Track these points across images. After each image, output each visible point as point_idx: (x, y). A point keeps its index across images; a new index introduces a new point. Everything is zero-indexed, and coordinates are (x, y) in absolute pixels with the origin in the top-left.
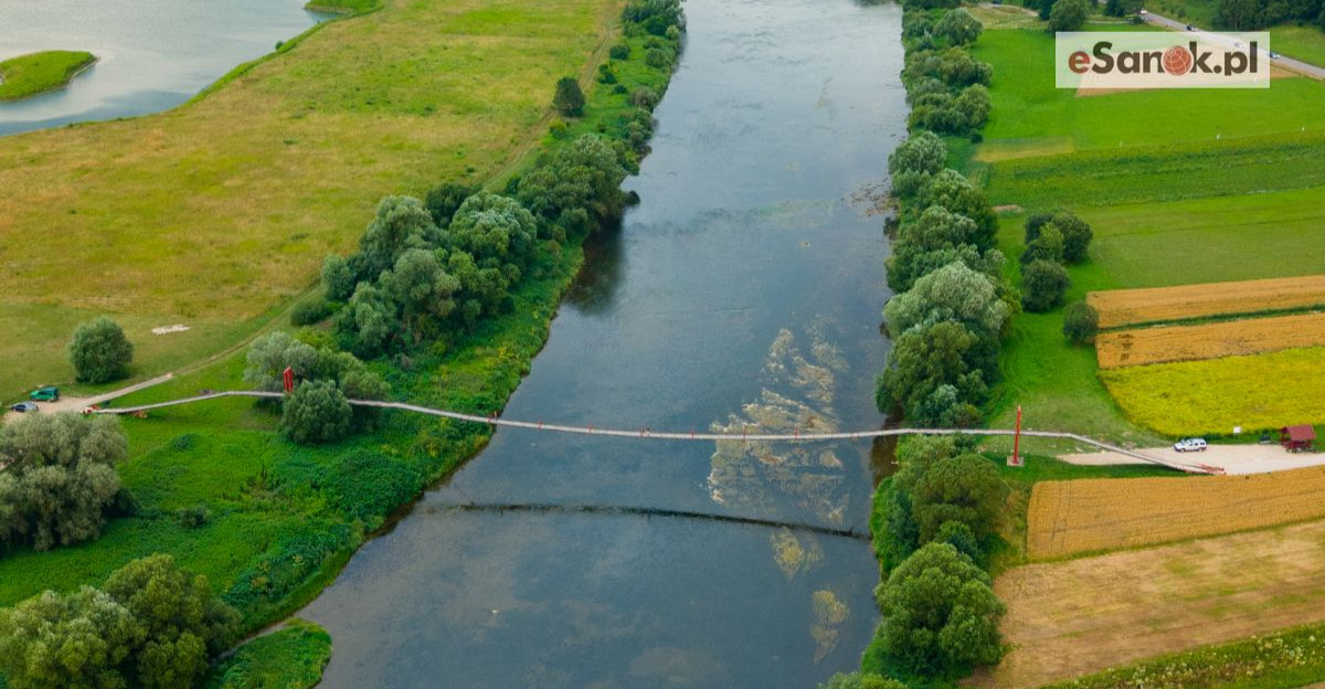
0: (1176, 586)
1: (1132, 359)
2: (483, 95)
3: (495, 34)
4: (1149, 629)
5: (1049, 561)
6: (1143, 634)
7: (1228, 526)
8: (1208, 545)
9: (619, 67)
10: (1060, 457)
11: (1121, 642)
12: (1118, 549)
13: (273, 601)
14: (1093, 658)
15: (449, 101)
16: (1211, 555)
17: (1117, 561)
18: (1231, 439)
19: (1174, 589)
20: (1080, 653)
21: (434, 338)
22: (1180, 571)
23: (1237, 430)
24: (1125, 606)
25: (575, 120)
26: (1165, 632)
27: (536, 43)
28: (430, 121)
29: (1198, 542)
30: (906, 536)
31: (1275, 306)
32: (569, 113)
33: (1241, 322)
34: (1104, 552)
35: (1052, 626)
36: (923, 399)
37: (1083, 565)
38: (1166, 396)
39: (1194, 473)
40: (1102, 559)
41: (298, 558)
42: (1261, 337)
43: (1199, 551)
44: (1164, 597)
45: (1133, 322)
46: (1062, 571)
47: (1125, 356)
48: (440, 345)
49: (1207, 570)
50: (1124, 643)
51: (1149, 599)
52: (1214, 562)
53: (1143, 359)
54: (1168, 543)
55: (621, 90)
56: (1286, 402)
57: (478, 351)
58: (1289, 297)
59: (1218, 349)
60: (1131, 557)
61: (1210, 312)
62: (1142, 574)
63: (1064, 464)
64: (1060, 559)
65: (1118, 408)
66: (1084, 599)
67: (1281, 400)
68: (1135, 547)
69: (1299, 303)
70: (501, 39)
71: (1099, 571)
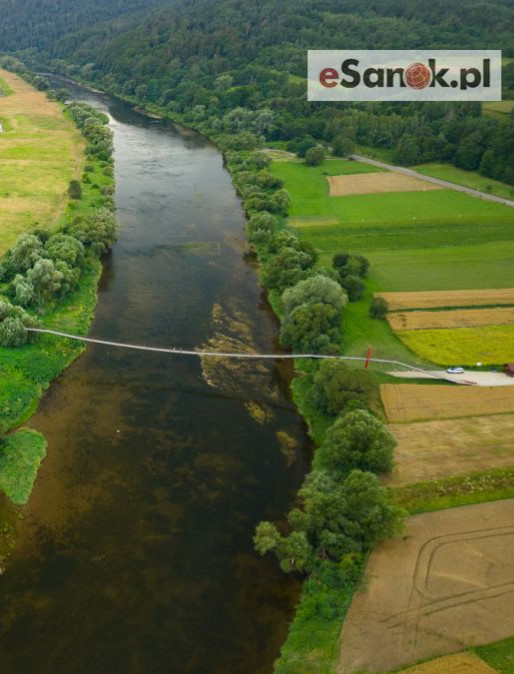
0: (469, 439)
1: (408, 327)
2: (28, 188)
3: (25, 159)
4: (463, 459)
5: (400, 423)
6: (461, 461)
7: (490, 411)
8: (480, 420)
9: (90, 175)
10: (387, 373)
11: (451, 464)
12: (435, 419)
13: (13, 419)
14: (439, 471)
15: (16, 190)
16: (484, 425)
17: (435, 425)
18: (475, 368)
19: (470, 440)
20: (432, 469)
21: (49, 301)
22: (471, 432)
23: (479, 364)
24: (447, 447)
25: (78, 201)
26: (473, 461)
27: (45, 163)
28: (9, 200)
29: (474, 418)
30: (319, 407)
31: (475, 303)
32: (74, 197)
33: (460, 312)
34: (427, 420)
35: (412, 454)
36: (310, 341)
37: (418, 426)
38: (433, 345)
39: (461, 384)
40: (427, 424)
41: (20, 400)
42: (473, 319)
43: (476, 423)
44: (466, 444)
45: (402, 308)
46: (408, 428)
47: (404, 325)
48: (53, 305)
49: (485, 432)
50: (453, 465)
51: (458, 445)
52: (487, 428)
53: (414, 327)
54: (459, 418)
55: (96, 187)
56: (499, 352)
57: (70, 308)
58: (482, 300)
59: (452, 324)
60: (442, 423)
61: (442, 306)
62: (451, 432)
63: (392, 376)
64: (404, 423)
65: (409, 350)
66: (424, 442)
67: (495, 350)
68: (443, 419)
69: (488, 303)
70: (29, 161)
71: (427, 429)
